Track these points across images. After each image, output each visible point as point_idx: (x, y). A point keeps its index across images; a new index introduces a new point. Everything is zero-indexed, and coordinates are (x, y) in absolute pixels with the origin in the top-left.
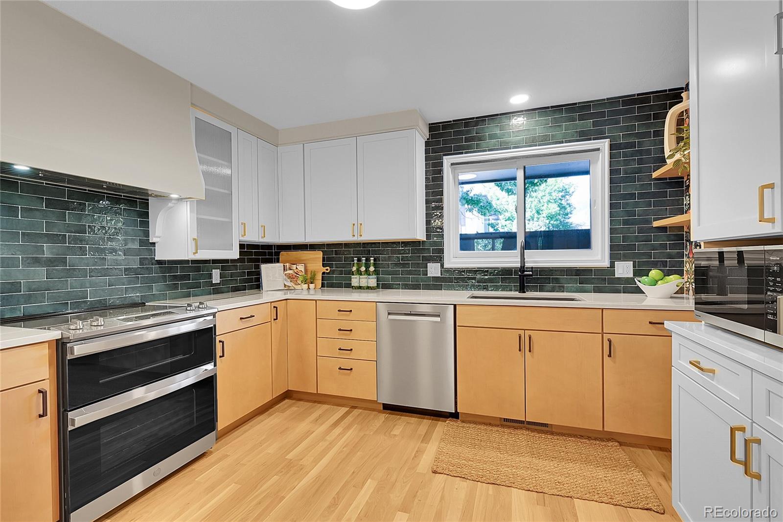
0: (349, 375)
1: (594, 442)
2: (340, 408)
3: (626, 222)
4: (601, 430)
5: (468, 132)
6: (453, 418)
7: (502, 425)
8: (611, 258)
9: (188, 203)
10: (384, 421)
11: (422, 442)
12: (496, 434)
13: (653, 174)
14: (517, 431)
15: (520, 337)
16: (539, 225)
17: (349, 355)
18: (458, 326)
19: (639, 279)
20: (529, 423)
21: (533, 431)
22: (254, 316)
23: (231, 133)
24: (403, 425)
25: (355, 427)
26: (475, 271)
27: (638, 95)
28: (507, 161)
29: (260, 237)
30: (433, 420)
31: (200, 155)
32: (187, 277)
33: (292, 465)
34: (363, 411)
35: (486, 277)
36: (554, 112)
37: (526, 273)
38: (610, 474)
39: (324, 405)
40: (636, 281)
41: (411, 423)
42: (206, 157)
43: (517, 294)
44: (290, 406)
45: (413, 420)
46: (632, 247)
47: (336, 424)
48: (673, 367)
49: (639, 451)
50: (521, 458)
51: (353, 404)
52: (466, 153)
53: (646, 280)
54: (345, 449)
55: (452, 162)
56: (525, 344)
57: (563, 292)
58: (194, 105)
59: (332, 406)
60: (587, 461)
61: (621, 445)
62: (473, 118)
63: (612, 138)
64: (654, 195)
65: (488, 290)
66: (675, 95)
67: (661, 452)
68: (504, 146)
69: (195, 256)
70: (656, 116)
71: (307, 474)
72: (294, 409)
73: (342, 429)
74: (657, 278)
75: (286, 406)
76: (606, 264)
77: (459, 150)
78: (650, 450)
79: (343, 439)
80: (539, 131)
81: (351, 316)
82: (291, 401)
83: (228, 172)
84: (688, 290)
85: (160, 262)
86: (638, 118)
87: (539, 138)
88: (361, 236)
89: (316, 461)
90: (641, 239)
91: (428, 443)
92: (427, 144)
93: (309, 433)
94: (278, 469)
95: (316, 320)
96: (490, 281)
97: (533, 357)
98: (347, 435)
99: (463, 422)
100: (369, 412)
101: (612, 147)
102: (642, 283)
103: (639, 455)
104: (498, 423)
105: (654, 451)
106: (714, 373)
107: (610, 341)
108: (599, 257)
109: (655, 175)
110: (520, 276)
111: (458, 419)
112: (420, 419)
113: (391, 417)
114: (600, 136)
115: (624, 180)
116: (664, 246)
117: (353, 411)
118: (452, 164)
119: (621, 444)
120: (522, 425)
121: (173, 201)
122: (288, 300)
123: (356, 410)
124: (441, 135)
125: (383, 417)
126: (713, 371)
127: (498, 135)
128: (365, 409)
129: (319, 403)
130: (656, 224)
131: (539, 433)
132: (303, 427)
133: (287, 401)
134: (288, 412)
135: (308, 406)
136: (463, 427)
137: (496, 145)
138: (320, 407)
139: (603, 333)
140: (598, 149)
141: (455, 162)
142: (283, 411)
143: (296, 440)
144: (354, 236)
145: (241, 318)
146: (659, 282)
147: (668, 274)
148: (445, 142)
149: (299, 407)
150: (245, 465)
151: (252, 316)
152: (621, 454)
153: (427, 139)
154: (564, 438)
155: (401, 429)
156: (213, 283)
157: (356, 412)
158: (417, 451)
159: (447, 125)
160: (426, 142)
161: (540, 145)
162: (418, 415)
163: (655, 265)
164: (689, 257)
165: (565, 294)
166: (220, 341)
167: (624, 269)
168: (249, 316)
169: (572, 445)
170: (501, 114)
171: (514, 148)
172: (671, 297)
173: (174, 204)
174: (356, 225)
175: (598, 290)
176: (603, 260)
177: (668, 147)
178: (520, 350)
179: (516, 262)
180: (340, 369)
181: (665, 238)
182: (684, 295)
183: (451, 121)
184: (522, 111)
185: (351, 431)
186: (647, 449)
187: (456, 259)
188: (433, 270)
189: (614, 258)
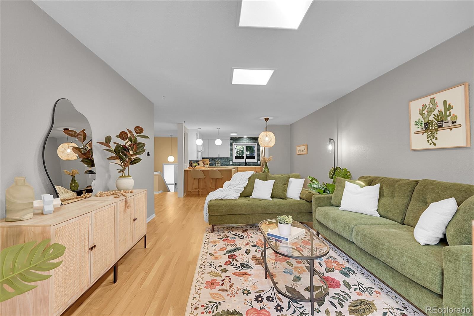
5: (237, 139)
26: (238, 163)
35: (240, 164)
36: (250, 138)
43: (244, 167)
55: (234, 144)
57: (251, 166)
77: (235, 142)
92: (230, 141)
110: (245, 163)
124: (232, 139)
127: (242, 141)
148: (233, 141)
170: (242, 137)
176: (256, 161)
179: (244, 161)
183: (234, 137)
187: (235, 161)
188: (231, 163)
189: (258, 161)
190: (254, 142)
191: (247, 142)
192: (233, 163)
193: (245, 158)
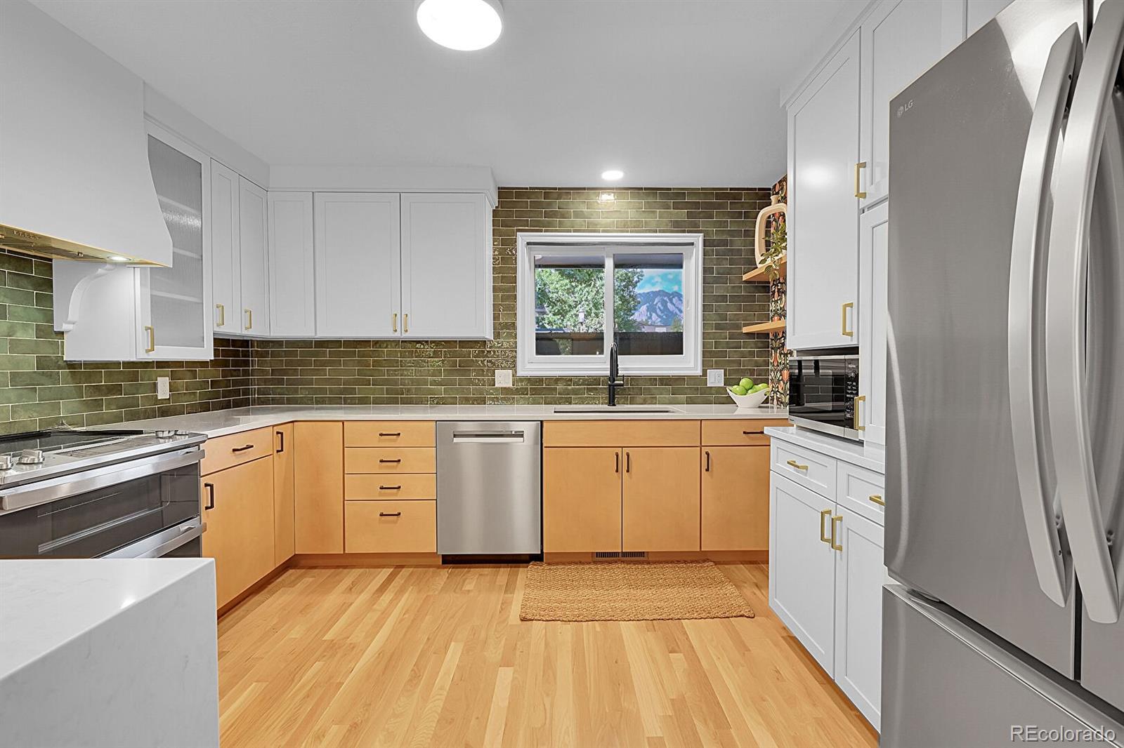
0: (395, 522)
1: (691, 565)
2: (379, 570)
3: (718, 327)
4: (699, 550)
5: (549, 205)
6: (536, 561)
7: (594, 562)
8: (703, 365)
9: (138, 271)
10: (448, 577)
11: (506, 592)
12: (588, 572)
13: (744, 276)
14: (613, 566)
15: (617, 456)
16: (598, 323)
17: (396, 495)
18: (546, 447)
19: (731, 388)
20: (625, 554)
21: (629, 563)
22: (252, 446)
23: (201, 164)
24: (474, 578)
25: (410, 589)
26: (558, 380)
27: (731, 189)
28: (596, 246)
29: (244, 328)
30: (511, 567)
31: (161, 197)
32: (118, 390)
33: (336, 646)
34: (415, 569)
35: (569, 387)
36: (648, 195)
37: (616, 382)
38: (706, 592)
39: (354, 570)
40: (728, 390)
41: (484, 575)
42: (171, 202)
43: (606, 407)
44: (301, 577)
45: (487, 571)
46: (724, 354)
47: (382, 589)
48: (771, 472)
49: (732, 567)
50: (618, 592)
51: (398, 562)
52: (546, 231)
53: (738, 389)
54: (406, 616)
55: (528, 241)
56: (623, 464)
57: (655, 404)
58: (149, 116)
59: (367, 570)
60: (685, 584)
61: (716, 565)
62: (555, 189)
63: (706, 233)
64: (745, 299)
65: (570, 403)
66: (763, 196)
67: (752, 565)
68: (592, 229)
69: (149, 355)
70: (747, 215)
71: (363, 654)
72: (308, 580)
73: (393, 595)
74: (747, 387)
75: (293, 578)
76: (699, 372)
77: (537, 227)
78: (742, 566)
79: (399, 604)
80: (631, 215)
81: (400, 441)
82: (298, 570)
83: (197, 223)
84: (773, 400)
85: (71, 365)
86: (732, 215)
87: (631, 224)
88: (406, 331)
89: (371, 635)
90: (731, 346)
91: (513, 593)
92: (495, 213)
93: (344, 607)
94: (318, 653)
95: (344, 449)
96: (575, 392)
97: (631, 478)
98: (403, 599)
99: (549, 564)
100: (424, 569)
101: (705, 243)
102: (733, 391)
103: (733, 571)
104: (590, 560)
105: (746, 566)
106: (807, 470)
107: (708, 454)
108: (692, 365)
109: (745, 277)
110: (610, 385)
111: (543, 561)
112: (495, 569)
113: (456, 572)
114: (694, 229)
115: (717, 281)
116: (752, 354)
117: (400, 571)
118: (528, 244)
119: (716, 563)
120: (617, 558)
121: (108, 266)
122: (295, 423)
123: (404, 570)
124: (514, 204)
125: (445, 573)
126: (806, 468)
127: (586, 213)
128: (417, 566)
129: (345, 568)
130: (745, 330)
131: (635, 564)
132: (333, 598)
133: (291, 571)
134: (300, 586)
135: (328, 574)
136: (550, 569)
137: (582, 225)
138: (349, 573)
139: (701, 446)
140: (692, 244)
141: (532, 241)
142: (293, 584)
143: (330, 617)
144: (396, 331)
145: (234, 450)
146: (750, 391)
147: (756, 382)
148: (520, 214)
149: (314, 577)
150: (262, 658)
151: (249, 447)
152: (716, 572)
153: (496, 207)
154: (661, 565)
155: (475, 582)
156: (159, 398)
157: (405, 572)
158: (502, 604)
159: (521, 193)
160: (494, 210)
161: (632, 232)
162: (491, 565)
163: (744, 373)
164: (773, 366)
165: (657, 406)
166: (206, 485)
167: (716, 378)
168: (245, 446)
169: (669, 571)
170: (589, 189)
171: (604, 231)
172: (760, 407)
173: (109, 270)
174: (399, 316)
175: (690, 401)
176: (695, 368)
177: (758, 251)
178: (617, 471)
179: (605, 369)
180: (382, 515)
181: (753, 345)
182: (769, 405)
183: (527, 189)
184: (613, 189)
185: (406, 595)
186: (738, 564)
187: (532, 364)
188: (503, 379)
189: (706, 366)
190: (678, 227)
191: (624, 227)
192: (522, 379)
193: (609, 343)
